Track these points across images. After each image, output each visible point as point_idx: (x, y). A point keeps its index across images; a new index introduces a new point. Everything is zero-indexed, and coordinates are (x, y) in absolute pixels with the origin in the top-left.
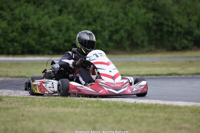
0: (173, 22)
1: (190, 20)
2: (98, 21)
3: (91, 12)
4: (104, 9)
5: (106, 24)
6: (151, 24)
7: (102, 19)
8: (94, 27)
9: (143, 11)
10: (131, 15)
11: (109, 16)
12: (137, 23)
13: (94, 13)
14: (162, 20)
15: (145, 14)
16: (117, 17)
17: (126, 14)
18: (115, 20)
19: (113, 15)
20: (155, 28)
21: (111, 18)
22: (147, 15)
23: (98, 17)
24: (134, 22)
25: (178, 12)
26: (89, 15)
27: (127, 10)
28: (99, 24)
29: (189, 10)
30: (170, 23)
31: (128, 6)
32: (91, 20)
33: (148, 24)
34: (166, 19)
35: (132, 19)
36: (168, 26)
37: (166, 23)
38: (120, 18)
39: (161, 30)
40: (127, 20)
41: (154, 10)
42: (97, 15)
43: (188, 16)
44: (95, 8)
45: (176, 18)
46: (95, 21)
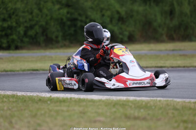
0: (87, 18)
1: (103, 15)
2: (13, 17)
3: (6, 9)
4: (19, 5)
5: (21, 20)
6: (65, 20)
7: (17, 15)
8: (9, 23)
9: (57, 7)
10: (45, 11)
11: (24, 12)
12: (51, 19)
13: (9, 9)
14: (76, 16)
15: (59, 9)
16: (31, 13)
17: (40, 10)
18: (30, 17)
19: (28, 11)
20: (69, 23)
21: (26, 14)
22: (61, 11)
23: (13, 13)
24: (48, 18)
25: (92, 8)
26: (5, 11)
27: (41, 6)
28: (14, 20)
29: (102, 6)
30: (84, 18)
31: (42, 3)
32: (6, 16)
33: (62, 19)
34: (80, 15)
35: (47, 15)
36: (81, 21)
37: (80, 18)
38: (34, 14)
39: (75, 26)
40: (42, 16)
41: (68, 6)
42: (12, 11)
43: (101, 12)
44: (10, 5)
45: (89, 13)
46: (10, 17)
